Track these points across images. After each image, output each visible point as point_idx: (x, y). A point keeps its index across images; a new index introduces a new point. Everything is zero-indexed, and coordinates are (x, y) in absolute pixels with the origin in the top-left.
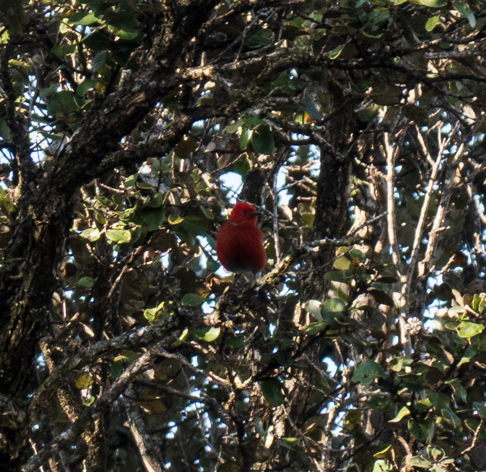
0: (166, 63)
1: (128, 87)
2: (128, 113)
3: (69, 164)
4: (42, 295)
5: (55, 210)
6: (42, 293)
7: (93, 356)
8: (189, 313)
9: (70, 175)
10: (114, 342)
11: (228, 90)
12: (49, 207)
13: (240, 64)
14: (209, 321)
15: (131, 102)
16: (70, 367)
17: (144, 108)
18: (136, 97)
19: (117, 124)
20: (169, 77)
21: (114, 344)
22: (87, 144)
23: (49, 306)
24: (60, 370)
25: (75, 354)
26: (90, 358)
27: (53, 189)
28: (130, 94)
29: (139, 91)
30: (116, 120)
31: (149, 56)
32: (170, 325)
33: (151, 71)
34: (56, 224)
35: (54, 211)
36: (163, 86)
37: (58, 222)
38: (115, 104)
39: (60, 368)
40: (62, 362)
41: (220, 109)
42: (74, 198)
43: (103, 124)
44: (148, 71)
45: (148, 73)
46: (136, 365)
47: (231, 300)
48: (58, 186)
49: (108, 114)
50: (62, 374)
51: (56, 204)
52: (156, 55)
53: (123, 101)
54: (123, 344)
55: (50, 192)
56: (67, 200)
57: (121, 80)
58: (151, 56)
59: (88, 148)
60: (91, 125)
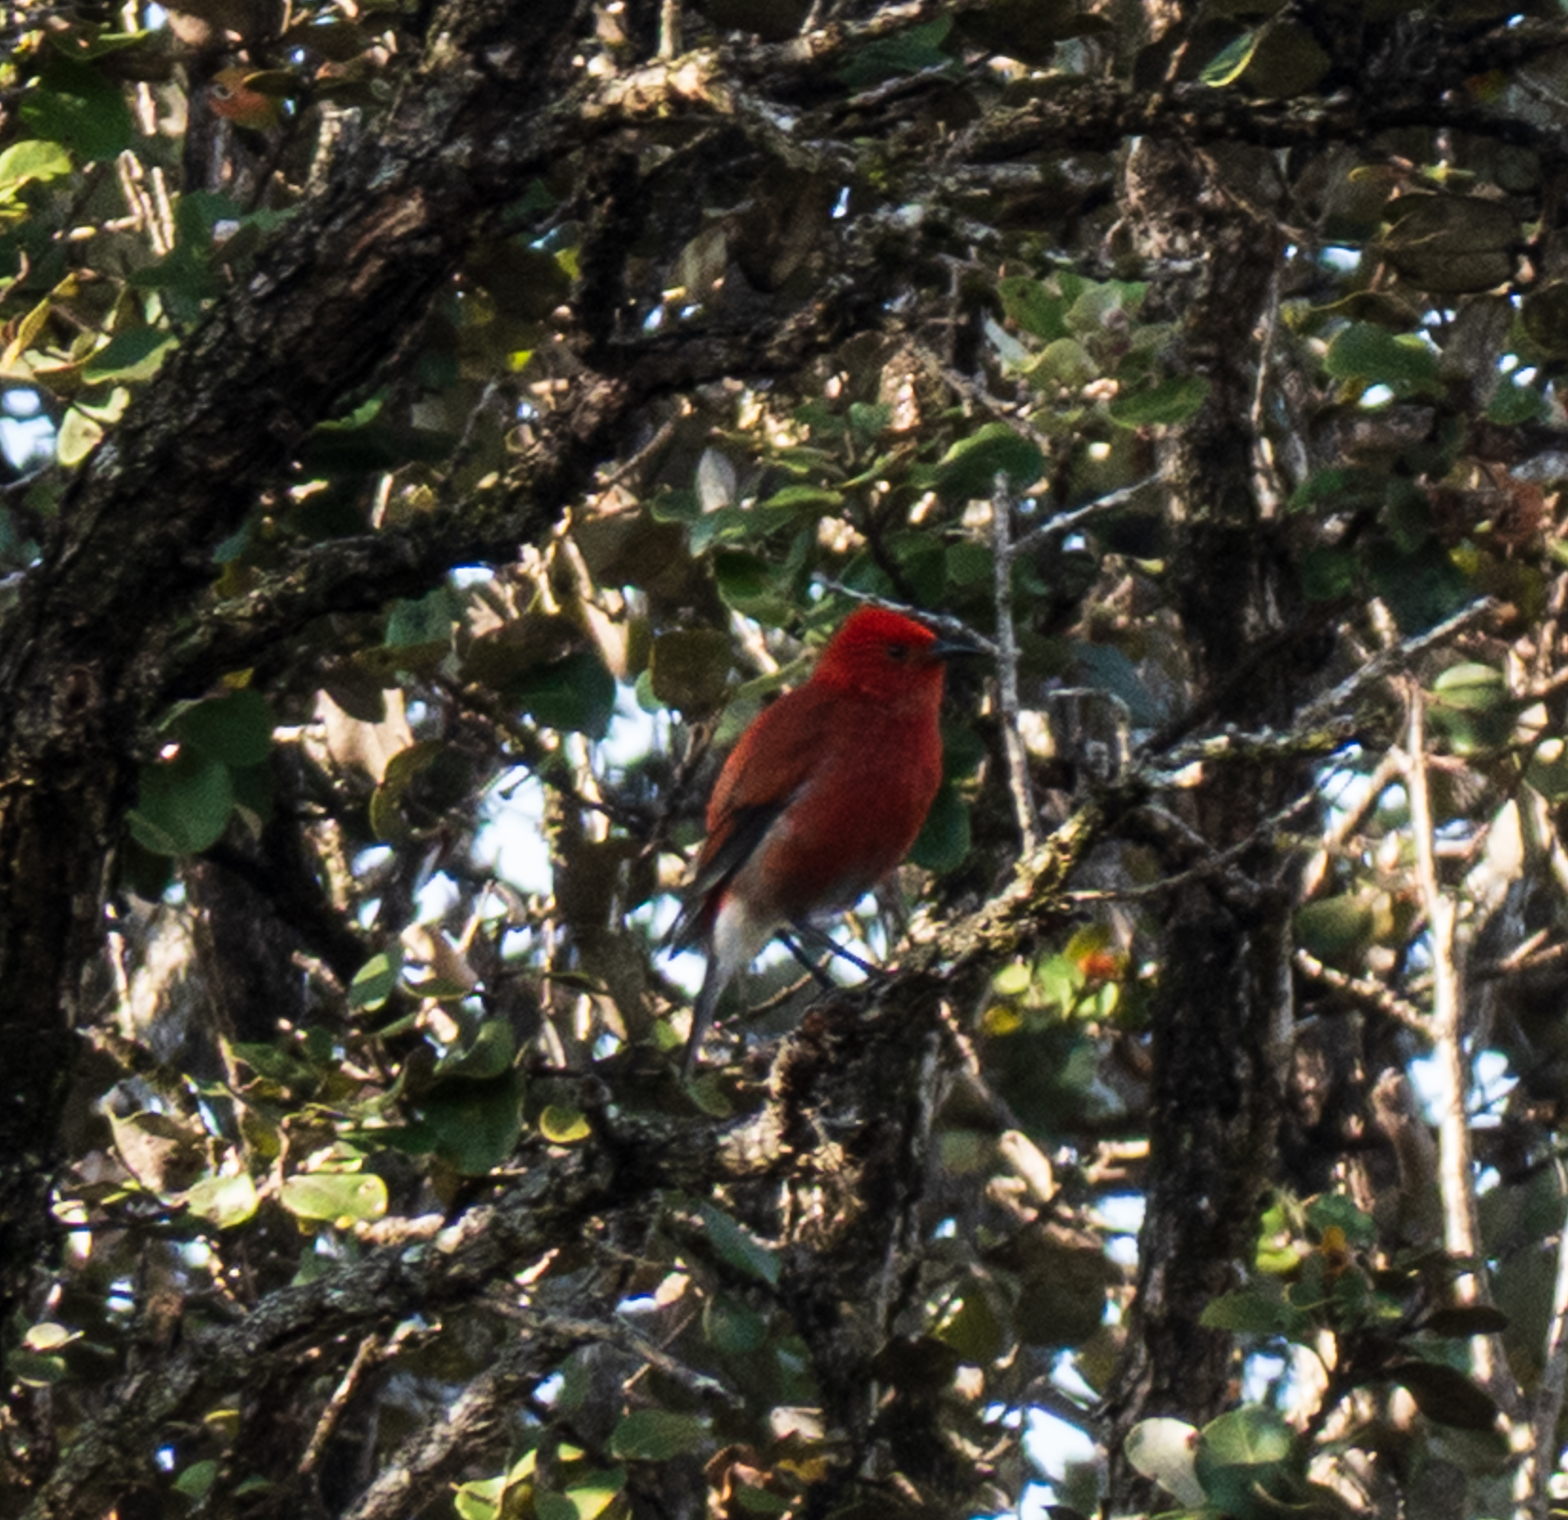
0: (510, 63)
1: (350, 177)
2: (357, 285)
3: (109, 527)
4: (17, 1105)
5: (62, 723)
6: (20, 1098)
7: (249, 1354)
8: (651, 1131)
9: (115, 573)
10: (336, 1287)
11: (784, 149)
12: (33, 715)
13: (829, 36)
14: (742, 1153)
15: (368, 239)
16: (154, 1408)
17: (424, 258)
18: (387, 215)
19: (310, 342)
20: (526, 120)
21: (337, 1295)
22: (185, 433)
23: (53, 1155)
24: (110, 1425)
25: (171, 1355)
26: (237, 1363)
27: (46, 637)
28: (358, 207)
29: (400, 190)
30: (307, 321)
31: (436, 36)
32: (573, 1192)
33: (448, 97)
34: (65, 787)
35: (58, 731)
36: (502, 159)
37: (75, 781)
38: (296, 253)
39: (109, 1417)
40: (117, 1393)
41: (745, 339)
42: (137, 674)
43: (250, 341)
44: (435, 100)
45: (432, 110)
46: (436, 1437)
47: (834, 1032)
48: (67, 619)
49: (269, 298)
50: (119, 1444)
51: (60, 696)
52: (464, 31)
53: (333, 237)
54: (377, 1293)
55: (35, 652)
56: (109, 683)
57: (321, 155)
58: (445, 35)
59: (188, 449)
60: (200, 352)
